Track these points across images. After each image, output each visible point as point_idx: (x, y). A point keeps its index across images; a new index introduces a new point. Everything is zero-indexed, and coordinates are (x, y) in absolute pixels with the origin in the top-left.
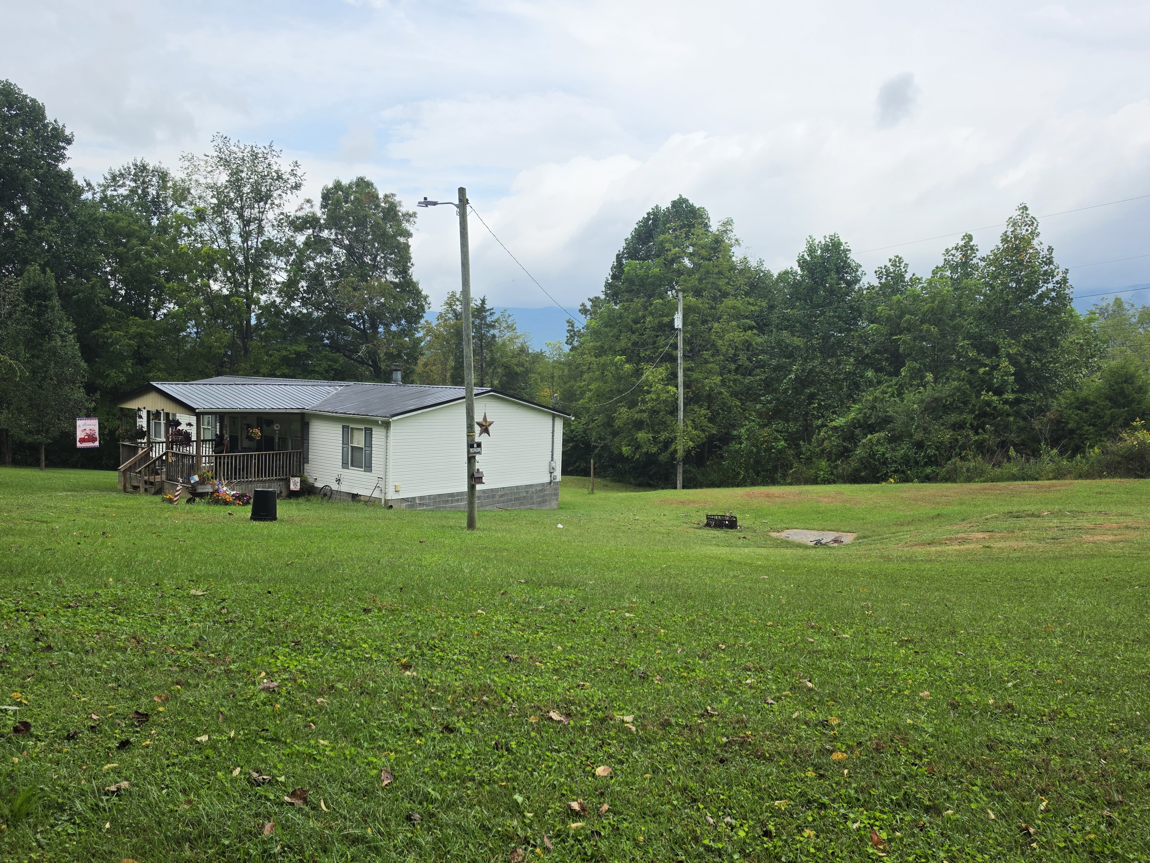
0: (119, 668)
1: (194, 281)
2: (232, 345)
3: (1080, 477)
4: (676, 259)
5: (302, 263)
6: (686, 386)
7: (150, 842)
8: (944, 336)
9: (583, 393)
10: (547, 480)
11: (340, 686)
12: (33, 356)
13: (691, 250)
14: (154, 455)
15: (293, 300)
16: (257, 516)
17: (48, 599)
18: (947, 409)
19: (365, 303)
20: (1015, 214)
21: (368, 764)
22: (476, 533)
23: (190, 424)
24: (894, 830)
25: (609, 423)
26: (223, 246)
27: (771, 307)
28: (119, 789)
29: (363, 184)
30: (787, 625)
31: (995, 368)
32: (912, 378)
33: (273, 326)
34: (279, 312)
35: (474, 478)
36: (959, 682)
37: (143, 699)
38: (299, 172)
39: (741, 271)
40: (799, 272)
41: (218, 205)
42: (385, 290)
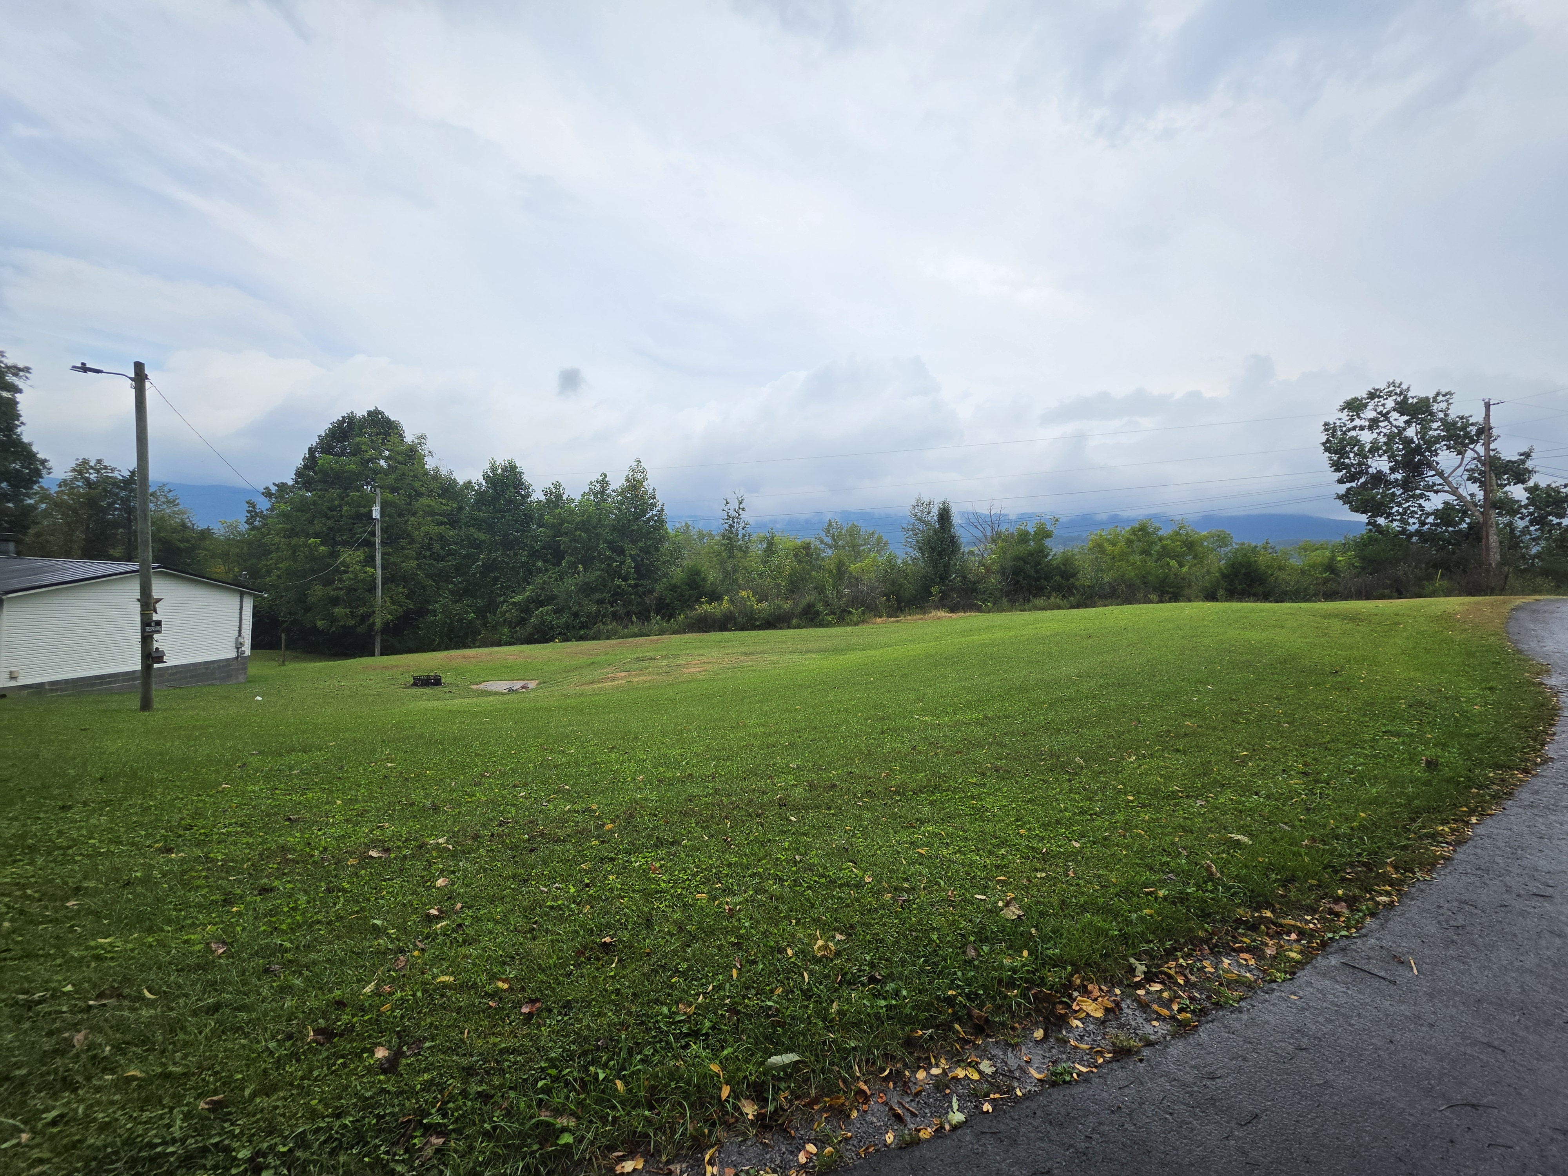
4: (372, 459)
6: (384, 568)
8: (590, 540)
10: (233, 655)
13: (387, 453)
20: (633, 464)
21: (185, 942)
22: (156, 714)
25: (301, 599)
27: (461, 509)
32: (569, 568)
35: (150, 656)
39: (434, 477)
40: (484, 484)
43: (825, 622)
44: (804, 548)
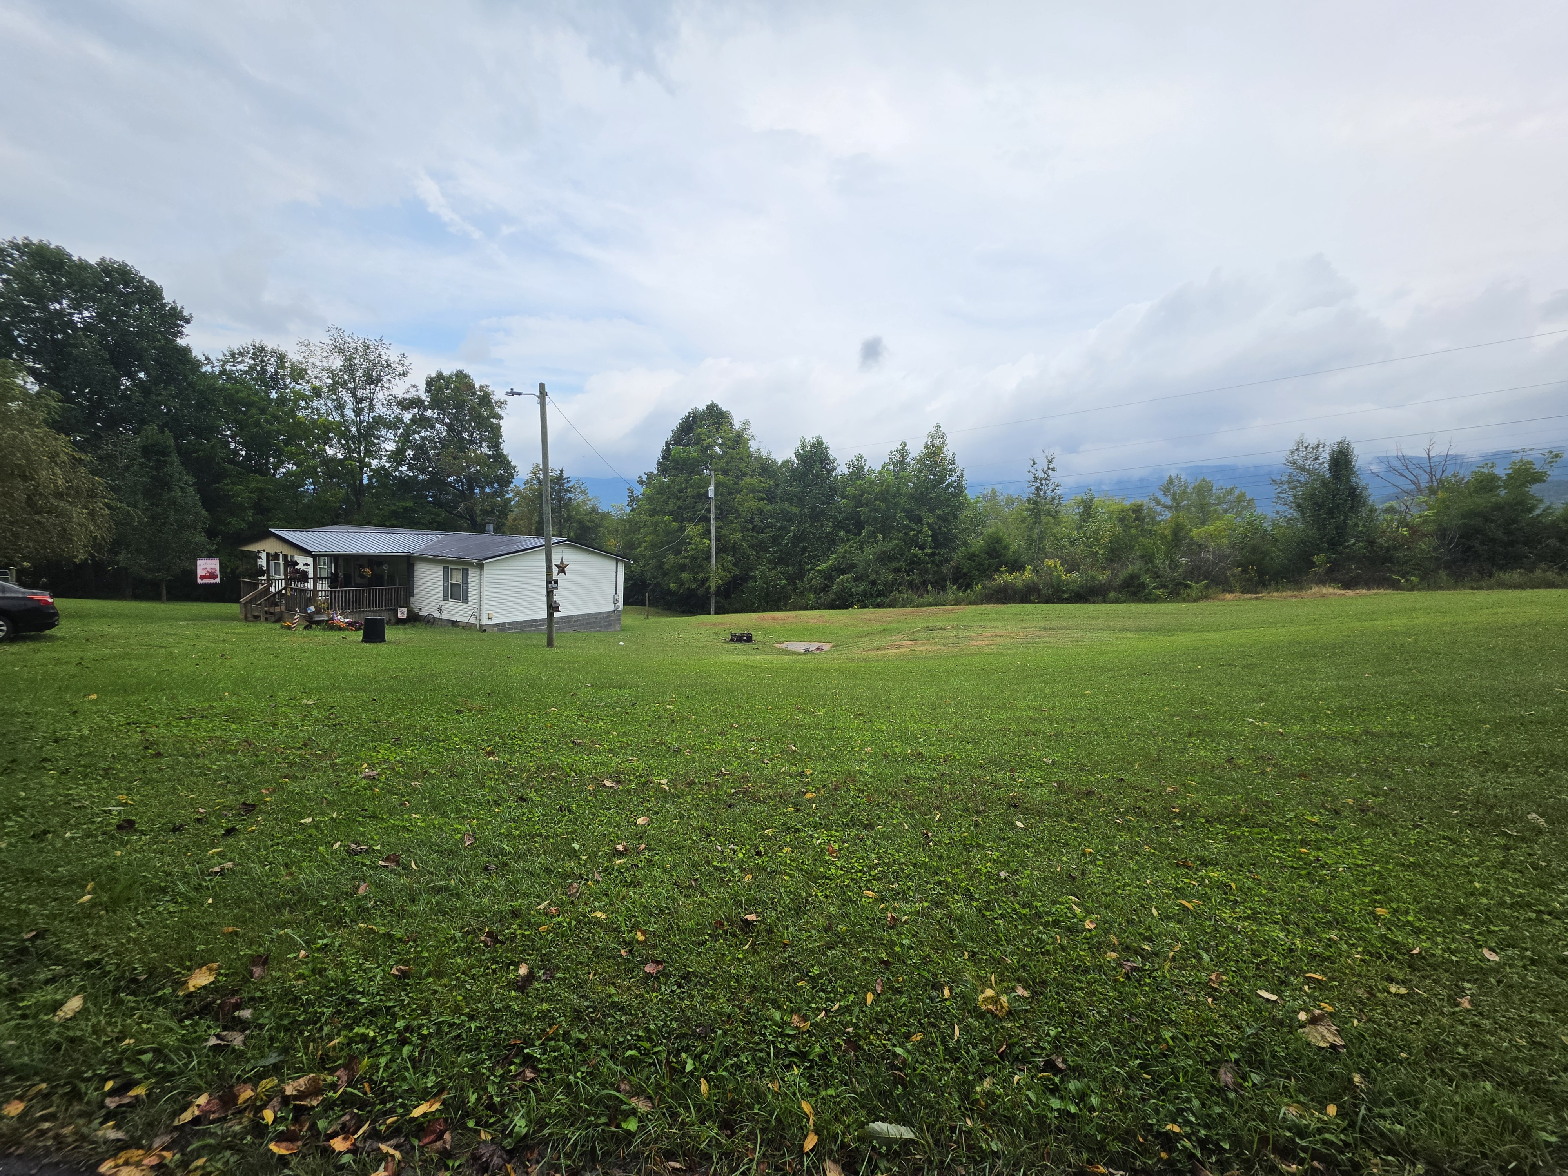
0: (229, 768)
1: (311, 446)
2: (346, 500)
3: (970, 604)
4: (710, 447)
5: (408, 436)
6: (718, 539)
7: (250, 910)
8: (889, 509)
9: (640, 544)
10: (612, 609)
11: (432, 771)
12: (152, 504)
13: (720, 441)
14: (273, 590)
15: (401, 465)
16: (367, 639)
17: (161, 713)
18: (891, 559)
19: (463, 469)
20: (933, 430)
21: (454, 830)
22: (554, 650)
23: (306, 564)
24: (844, 842)
25: (660, 566)
26: (338, 419)
27: (777, 485)
28: (222, 869)
29: (461, 377)
30: (782, 708)
31: (919, 532)
32: (869, 537)
33: (383, 485)
34: (388, 474)
35: (552, 607)
36: (890, 740)
37: (251, 792)
38: (406, 363)
39: (756, 458)
40: (796, 461)
41: (333, 385)
42: (479, 460)
43: (1153, 597)
44: (1134, 511)
